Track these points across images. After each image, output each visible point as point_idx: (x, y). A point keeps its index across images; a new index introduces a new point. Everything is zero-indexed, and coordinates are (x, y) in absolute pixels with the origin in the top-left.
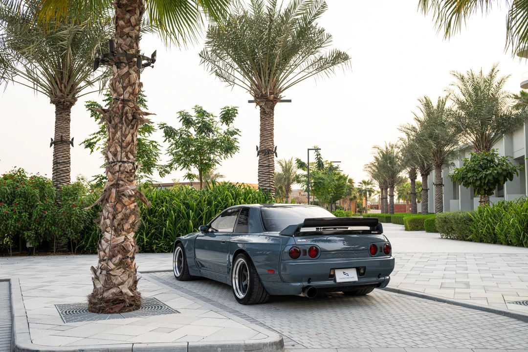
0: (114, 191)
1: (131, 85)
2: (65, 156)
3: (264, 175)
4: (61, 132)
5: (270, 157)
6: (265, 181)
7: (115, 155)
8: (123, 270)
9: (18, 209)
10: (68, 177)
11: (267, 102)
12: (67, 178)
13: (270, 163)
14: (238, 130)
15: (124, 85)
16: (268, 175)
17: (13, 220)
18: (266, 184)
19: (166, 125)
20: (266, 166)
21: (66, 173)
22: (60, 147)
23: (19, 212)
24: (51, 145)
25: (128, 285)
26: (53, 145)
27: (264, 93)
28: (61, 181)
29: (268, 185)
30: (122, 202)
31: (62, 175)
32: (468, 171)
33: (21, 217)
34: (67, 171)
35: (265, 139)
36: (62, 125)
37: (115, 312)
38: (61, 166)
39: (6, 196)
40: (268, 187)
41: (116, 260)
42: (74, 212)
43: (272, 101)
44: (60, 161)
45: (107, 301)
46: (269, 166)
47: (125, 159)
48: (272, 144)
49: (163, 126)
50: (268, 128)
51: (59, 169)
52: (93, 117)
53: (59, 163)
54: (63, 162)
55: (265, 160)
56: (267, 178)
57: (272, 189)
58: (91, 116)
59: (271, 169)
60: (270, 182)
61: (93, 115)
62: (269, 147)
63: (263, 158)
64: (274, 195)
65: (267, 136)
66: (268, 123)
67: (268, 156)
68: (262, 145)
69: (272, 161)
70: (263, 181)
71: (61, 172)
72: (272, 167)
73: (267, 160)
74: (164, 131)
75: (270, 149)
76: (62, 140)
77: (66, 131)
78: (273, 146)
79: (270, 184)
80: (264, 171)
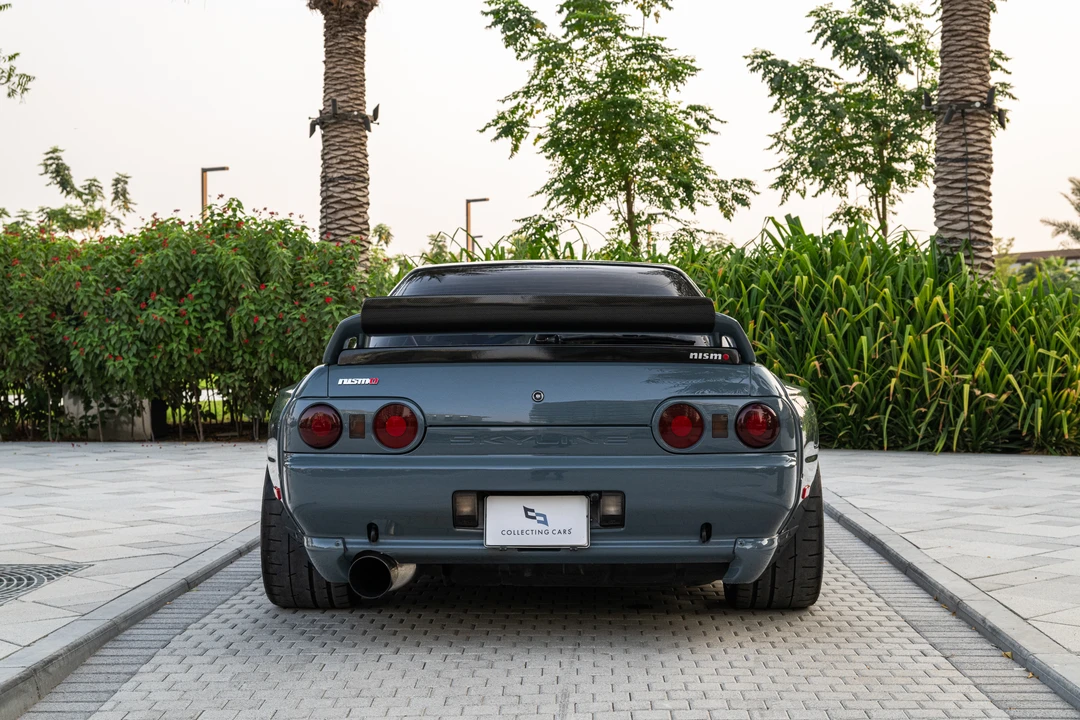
2: (347, 158)
3: (950, 192)
4: (336, 91)
5: (969, 129)
6: (951, 212)
9: (195, 310)
10: (360, 220)
12: (356, 224)
13: (971, 149)
14: (1001, 55)
16: (963, 189)
17: (183, 342)
18: (955, 222)
19: (772, 57)
20: (956, 160)
21: (352, 207)
22: (335, 133)
23: (200, 321)
24: (312, 131)
26: (318, 127)
28: (337, 232)
29: (964, 225)
31: (341, 215)
33: (204, 332)
34: (353, 203)
35: (953, 64)
36: (338, 69)
38: (338, 189)
39: (169, 274)
40: (963, 231)
44: (335, 175)
46: (967, 160)
48: (978, 80)
49: (760, 60)
50: (964, 28)
51: (331, 197)
52: (511, 48)
53: (332, 180)
54: (341, 178)
55: (954, 140)
56: (960, 201)
57: (979, 237)
58: (503, 44)
59: (976, 170)
60: (968, 213)
61: (510, 41)
62: (968, 92)
63: (948, 132)
64: (987, 259)
65: (959, 54)
66: (964, 10)
67: (961, 123)
68: (944, 89)
69: (978, 141)
70: (946, 212)
71: (337, 206)
72: (981, 161)
73: (960, 138)
74: (764, 76)
75: (972, 99)
76: (335, 115)
77: (349, 87)
78: (982, 88)
79: (969, 221)
80: (950, 177)
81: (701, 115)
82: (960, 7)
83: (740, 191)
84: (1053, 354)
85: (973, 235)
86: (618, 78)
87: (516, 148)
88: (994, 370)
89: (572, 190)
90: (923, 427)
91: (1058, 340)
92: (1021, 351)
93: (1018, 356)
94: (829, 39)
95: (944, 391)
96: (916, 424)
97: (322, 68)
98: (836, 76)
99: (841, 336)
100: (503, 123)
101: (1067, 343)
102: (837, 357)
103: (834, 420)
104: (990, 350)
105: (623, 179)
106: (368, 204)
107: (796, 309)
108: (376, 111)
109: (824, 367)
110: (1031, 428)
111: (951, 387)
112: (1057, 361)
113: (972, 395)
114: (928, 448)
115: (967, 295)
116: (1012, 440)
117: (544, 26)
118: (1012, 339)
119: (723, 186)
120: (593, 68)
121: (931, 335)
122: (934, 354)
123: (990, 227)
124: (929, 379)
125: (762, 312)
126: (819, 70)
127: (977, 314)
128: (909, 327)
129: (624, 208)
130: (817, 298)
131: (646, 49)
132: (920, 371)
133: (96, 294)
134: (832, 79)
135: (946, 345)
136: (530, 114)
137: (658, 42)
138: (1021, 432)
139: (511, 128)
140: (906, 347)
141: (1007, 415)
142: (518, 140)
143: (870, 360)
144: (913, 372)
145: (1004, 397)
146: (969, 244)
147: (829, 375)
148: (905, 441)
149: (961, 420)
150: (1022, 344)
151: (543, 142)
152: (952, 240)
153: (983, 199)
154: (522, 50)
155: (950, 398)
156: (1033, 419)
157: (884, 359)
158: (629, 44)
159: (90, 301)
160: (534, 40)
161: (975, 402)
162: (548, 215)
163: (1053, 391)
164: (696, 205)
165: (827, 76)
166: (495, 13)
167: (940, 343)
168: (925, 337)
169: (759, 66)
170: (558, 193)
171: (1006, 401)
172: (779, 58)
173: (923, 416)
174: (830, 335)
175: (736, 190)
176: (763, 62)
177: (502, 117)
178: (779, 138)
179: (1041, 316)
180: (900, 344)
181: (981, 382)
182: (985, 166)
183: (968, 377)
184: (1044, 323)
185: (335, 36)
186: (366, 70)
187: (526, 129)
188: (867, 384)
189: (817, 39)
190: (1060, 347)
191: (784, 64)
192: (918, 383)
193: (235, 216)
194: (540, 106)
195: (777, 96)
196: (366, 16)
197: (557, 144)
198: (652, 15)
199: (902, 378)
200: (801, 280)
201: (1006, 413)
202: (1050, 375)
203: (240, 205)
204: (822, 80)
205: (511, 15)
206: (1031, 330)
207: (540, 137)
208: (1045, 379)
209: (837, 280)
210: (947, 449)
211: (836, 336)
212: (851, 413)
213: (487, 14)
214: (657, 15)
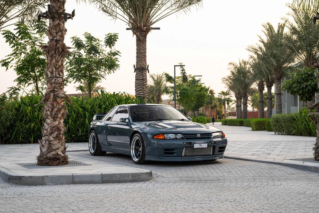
0: (52, 94)
1: (61, 31)
3: (139, 86)
5: (144, 73)
6: (140, 91)
7: (52, 73)
8: (58, 141)
11: (141, 32)
13: (144, 77)
14: (119, 52)
15: (57, 31)
16: (142, 86)
18: (141, 93)
20: (141, 80)
25: (61, 150)
27: (139, 25)
29: (142, 93)
30: (57, 101)
32: (293, 83)
35: (140, 59)
37: (54, 165)
40: (143, 95)
41: (54, 135)
42: (3, 113)
43: (144, 31)
45: (50, 159)
46: (143, 80)
47: (58, 76)
48: (145, 63)
50: (142, 52)
52: (8, 43)
55: (140, 75)
56: (142, 88)
58: (5, 42)
59: (145, 82)
60: (144, 91)
61: (8, 41)
62: (143, 65)
63: (139, 74)
65: (141, 57)
66: (142, 48)
67: (142, 72)
68: (138, 64)
70: (138, 91)
72: (146, 80)
73: (142, 75)
78: (146, 65)
79: (144, 93)
80: (138, 83)
82: (141, 47)
85: (145, 96)
142: (7, 67)
152: (140, 96)
207: (12, 66)
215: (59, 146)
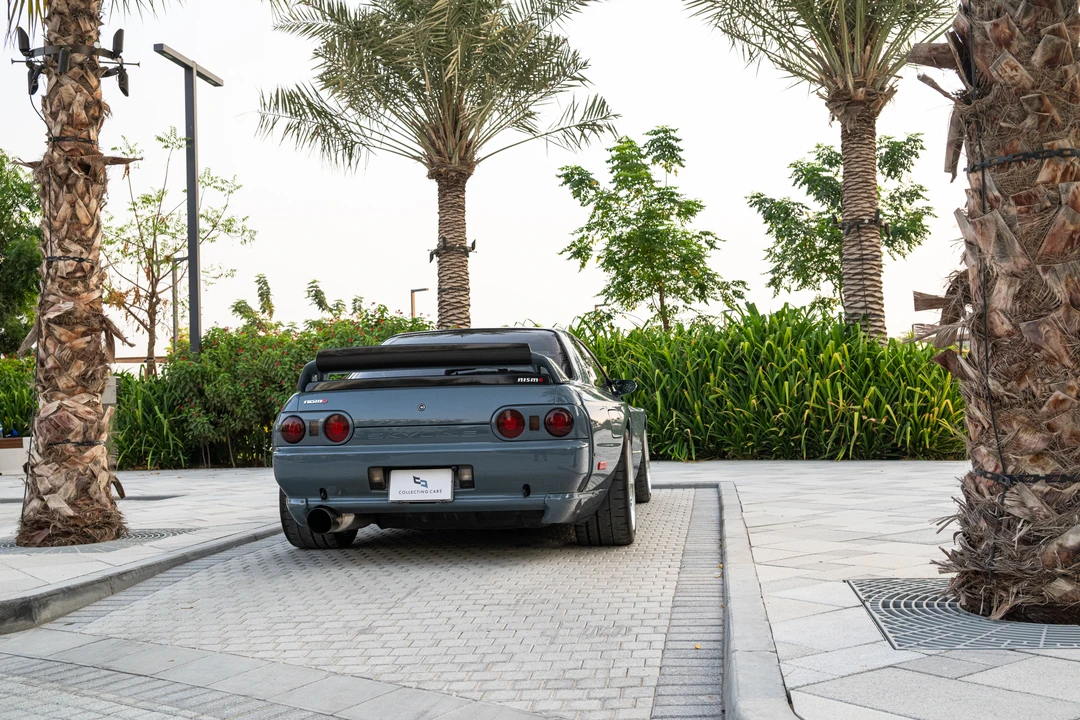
1: (64, 108)
2: (454, 275)
3: (852, 282)
4: (446, 231)
5: (863, 238)
6: (853, 295)
8: (57, 466)
10: (463, 316)
11: (849, 108)
12: (461, 319)
13: (865, 252)
15: (53, 109)
16: (860, 279)
18: (856, 302)
19: (764, 197)
20: (855, 260)
21: (458, 308)
22: (446, 259)
24: (432, 258)
25: (64, 495)
26: (435, 256)
27: (841, 87)
29: (862, 304)
30: (54, 335)
31: (450, 313)
34: (458, 305)
36: (447, 217)
38: (448, 296)
40: (862, 308)
43: (861, 103)
44: (447, 287)
46: (863, 259)
48: (868, 205)
49: (756, 199)
51: (444, 301)
52: (578, 199)
53: (444, 290)
54: (450, 288)
55: (853, 246)
56: (859, 287)
57: (873, 312)
58: (572, 196)
59: (869, 266)
60: (865, 296)
61: (577, 194)
62: (861, 213)
63: (849, 241)
64: (880, 327)
66: (857, 158)
67: (857, 234)
69: (870, 246)
70: (850, 296)
71: (448, 307)
72: (872, 260)
74: (759, 210)
75: (864, 217)
76: (445, 247)
77: (454, 228)
78: (871, 210)
79: (865, 301)
80: (851, 271)
81: (709, 238)
83: (738, 289)
84: (918, 390)
85: (869, 311)
86: (650, 215)
87: (583, 265)
88: (877, 404)
89: (623, 292)
90: (830, 442)
91: (922, 381)
92: (896, 389)
93: (895, 391)
94: (804, 183)
95: (843, 417)
96: (826, 440)
97: (437, 217)
98: (806, 208)
99: (773, 383)
100: (574, 249)
101: (928, 383)
102: (771, 397)
103: (771, 440)
104: (872, 389)
105: (658, 284)
106: (469, 305)
107: (743, 364)
108: (474, 244)
109: (762, 403)
110: (904, 442)
111: (848, 414)
112: (921, 396)
113: (861, 421)
114: (832, 458)
115: (861, 351)
116: (893, 451)
117: (597, 183)
118: (891, 381)
119: (725, 286)
120: (633, 209)
121: (833, 380)
122: (835, 393)
123: (883, 305)
124: (832, 410)
125: (719, 368)
126: (794, 204)
127: (867, 365)
128: (817, 374)
129: (658, 304)
130: (757, 357)
131: (667, 195)
132: (826, 405)
133: (290, 369)
134: (804, 210)
135: (843, 386)
136: (592, 242)
137: (673, 190)
138: (897, 445)
139: (580, 252)
140: (815, 388)
141: (888, 434)
142: (585, 260)
143: (792, 398)
144: (822, 405)
145: (884, 421)
146: (865, 317)
147: (765, 407)
148: (821, 453)
149: (854, 438)
150: (896, 384)
151: (602, 261)
152: (854, 314)
153: (876, 286)
154: (584, 200)
155: (848, 422)
156: (905, 434)
157: (802, 396)
158: (656, 192)
159: (286, 374)
160: (592, 192)
161: (864, 425)
162: (606, 309)
163: (918, 414)
164: (708, 300)
165: (800, 207)
166: (566, 176)
167: (839, 384)
168: (828, 381)
169: (756, 203)
170: (612, 295)
171: (886, 423)
172: (769, 197)
173: (828, 435)
174: (764, 382)
175: (734, 288)
176: (759, 201)
177: (574, 245)
178: (771, 253)
179: (910, 365)
180: (812, 385)
181: (868, 410)
182: (876, 263)
183: (858, 407)
184: (913, 369)
185: (444, 196)
186: (466, 218)
187: (591, 253)
188: (791, 414)
189: (795, 183)
190: (923, 385)
191: (772, 200)
192: (825, 412)
193: (383, 316)
194: (598, 236)
195: (769, 224)
196: (465, 182)
197: (610, 261)
198: (673, 172)
199: (813, 409)
200: (746, 344)
201: (888, 432)
202: (916, 404)
203: (385, 309)
204: (797, 211)
205: (576, 177)
206: (903, 374)
207: (599, 257)
208: (912, 407)
209: (769, 345)
210: (846, 457)
211: (770, 384)
212: (781, 434)
213: (560, 177)
214: (675, 171)
215: (57, 483)
